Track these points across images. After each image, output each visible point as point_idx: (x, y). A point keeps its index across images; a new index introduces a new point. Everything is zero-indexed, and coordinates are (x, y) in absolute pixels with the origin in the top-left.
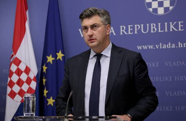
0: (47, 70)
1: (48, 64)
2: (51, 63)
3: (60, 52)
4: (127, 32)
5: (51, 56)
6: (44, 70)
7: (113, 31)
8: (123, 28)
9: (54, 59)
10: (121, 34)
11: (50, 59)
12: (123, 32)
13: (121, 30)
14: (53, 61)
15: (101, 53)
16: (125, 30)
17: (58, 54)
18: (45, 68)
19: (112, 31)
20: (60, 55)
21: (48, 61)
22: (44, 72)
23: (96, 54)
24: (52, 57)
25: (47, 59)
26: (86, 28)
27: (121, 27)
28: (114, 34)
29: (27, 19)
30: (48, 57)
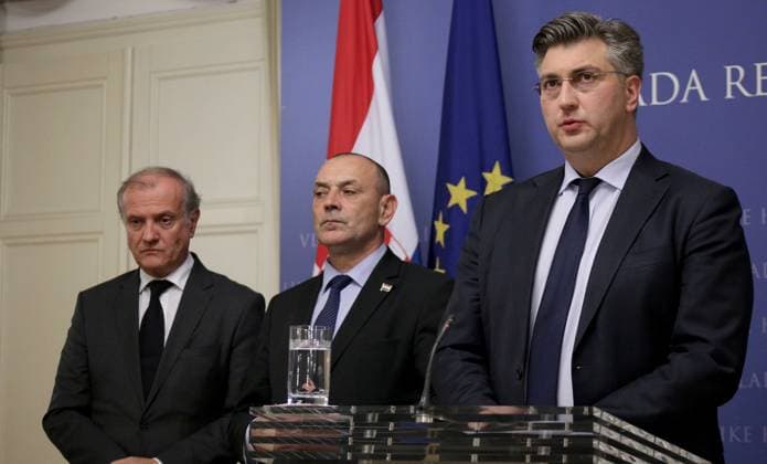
0: (447, 234)
1: (452, 214)
2: (464, 207)
3: (497, 169)
4: (752, 89)
5: (462, 183)
6: (440, 237)
7: (699, 87)
8: (735, 75)
9: (473, 193)
10: (729, 96)
11: (460, 194)
12: (735, 89)
13: (729, 83)
14: (470, 201)
15: (596, 176)
16: (742, 83)
17: (487, 175)
18: (441, 228)
19: (693, 84)
20: (496, 180)
21: (450, 204)
22: (439, 243)
23: (578, 177)
24: (468, 187)
25: (449, 196)
26: (554, 81)
27: (729, 69)
28: (703, 98)
29: (377, 48)
30: (450, 187)
